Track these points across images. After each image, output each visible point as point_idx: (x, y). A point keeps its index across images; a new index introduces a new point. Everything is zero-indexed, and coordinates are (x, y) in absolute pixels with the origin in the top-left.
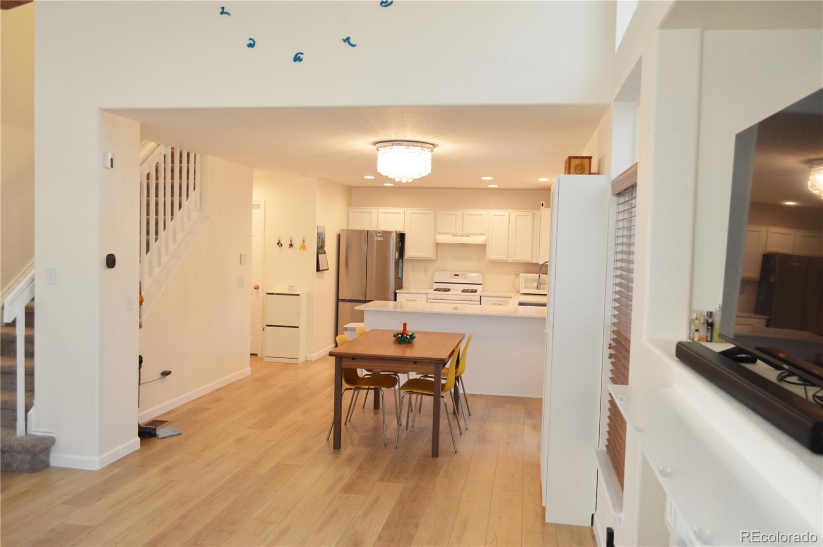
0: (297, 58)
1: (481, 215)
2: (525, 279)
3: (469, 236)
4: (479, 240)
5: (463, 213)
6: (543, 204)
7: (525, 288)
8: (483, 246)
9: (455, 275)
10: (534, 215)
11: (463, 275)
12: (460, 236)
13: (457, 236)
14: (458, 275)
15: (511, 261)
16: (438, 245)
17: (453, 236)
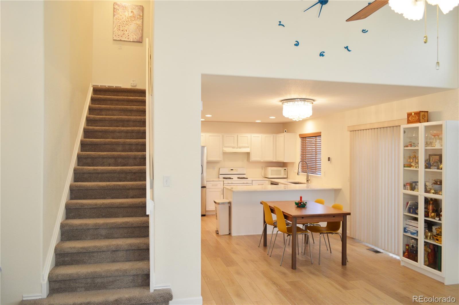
0: (322, 55)
1: (247, 137)
2: (271, 170)
3: (241, 148)
4: (247, 150)
5: (238, 136)
6: (286, 131)
7: (271, 175)
8: (248, 154)
9: (231, 170)
10: (273, 136)
11: (235, 170)
12: (236, 148)
13: (234, 148)
14: (233, 170)
15: (262, 161)
16: (225, 153)
17: (233, 148)
